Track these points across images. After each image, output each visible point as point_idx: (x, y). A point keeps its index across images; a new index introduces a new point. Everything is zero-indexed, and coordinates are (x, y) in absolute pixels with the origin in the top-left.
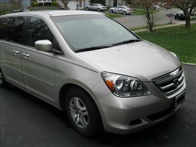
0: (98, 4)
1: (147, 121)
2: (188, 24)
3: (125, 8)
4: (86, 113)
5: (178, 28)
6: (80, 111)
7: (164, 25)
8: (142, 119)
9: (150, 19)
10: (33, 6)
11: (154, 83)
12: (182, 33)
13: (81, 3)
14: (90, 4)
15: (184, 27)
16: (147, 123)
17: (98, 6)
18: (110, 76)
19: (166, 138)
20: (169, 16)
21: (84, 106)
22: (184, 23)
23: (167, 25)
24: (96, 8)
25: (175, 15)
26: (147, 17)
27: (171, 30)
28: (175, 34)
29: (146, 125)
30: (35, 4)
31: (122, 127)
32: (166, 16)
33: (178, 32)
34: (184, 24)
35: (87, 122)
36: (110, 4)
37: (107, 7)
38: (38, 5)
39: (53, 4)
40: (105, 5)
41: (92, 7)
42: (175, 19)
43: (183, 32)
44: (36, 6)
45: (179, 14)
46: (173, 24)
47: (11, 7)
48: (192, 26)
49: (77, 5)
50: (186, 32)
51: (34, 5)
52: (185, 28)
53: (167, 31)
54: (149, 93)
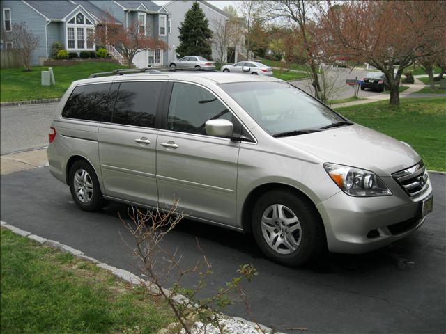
0: (197, 57)
1: (387, 234)
2: (394, 100)
3: (254, 66)
4: (298, 226)
5: (375, 109)
6: (282, 226)
7: (343, 102)
8: (380, 230)
9: (319, 90)
10: (57, 58)
11: (395, 179)
12: (386, 118)
13: (158, 54)
14: (178, 57)
15: (387, 106)
16: (387, 236)
17: (196, 60)
18: (336, 169)
19: (411, 264)
20: (351, 83)
21: (293, 217)
22: (385, 97)
23: (348, 101)
24: (192, 65)
25: (362, 80)
26: (314, 86)
27: (362, 111)
28: (372, 119)
29: (386, 239)
30: (61, 56)
31: (354, 240)
32: (344, 83)
33: (376, 116)
34: (387, 100)
35: (297, 241)
36: (222, 57)
37: (215, 64)
38: (68, 56)
39: (99, 56)
40: (209, 59)
41: (182, 62)
42: (363, 89)
43: (386, 116)
44: (63, 58)
45: (370, 79)
46: (361, 99)
47: (7, 59)
48: (403, 103)
49: (149, 57)
50: (391, 114)
51: (58, 55)
52: (389, 108)
53: (353, 114)
54: (388, 192)
